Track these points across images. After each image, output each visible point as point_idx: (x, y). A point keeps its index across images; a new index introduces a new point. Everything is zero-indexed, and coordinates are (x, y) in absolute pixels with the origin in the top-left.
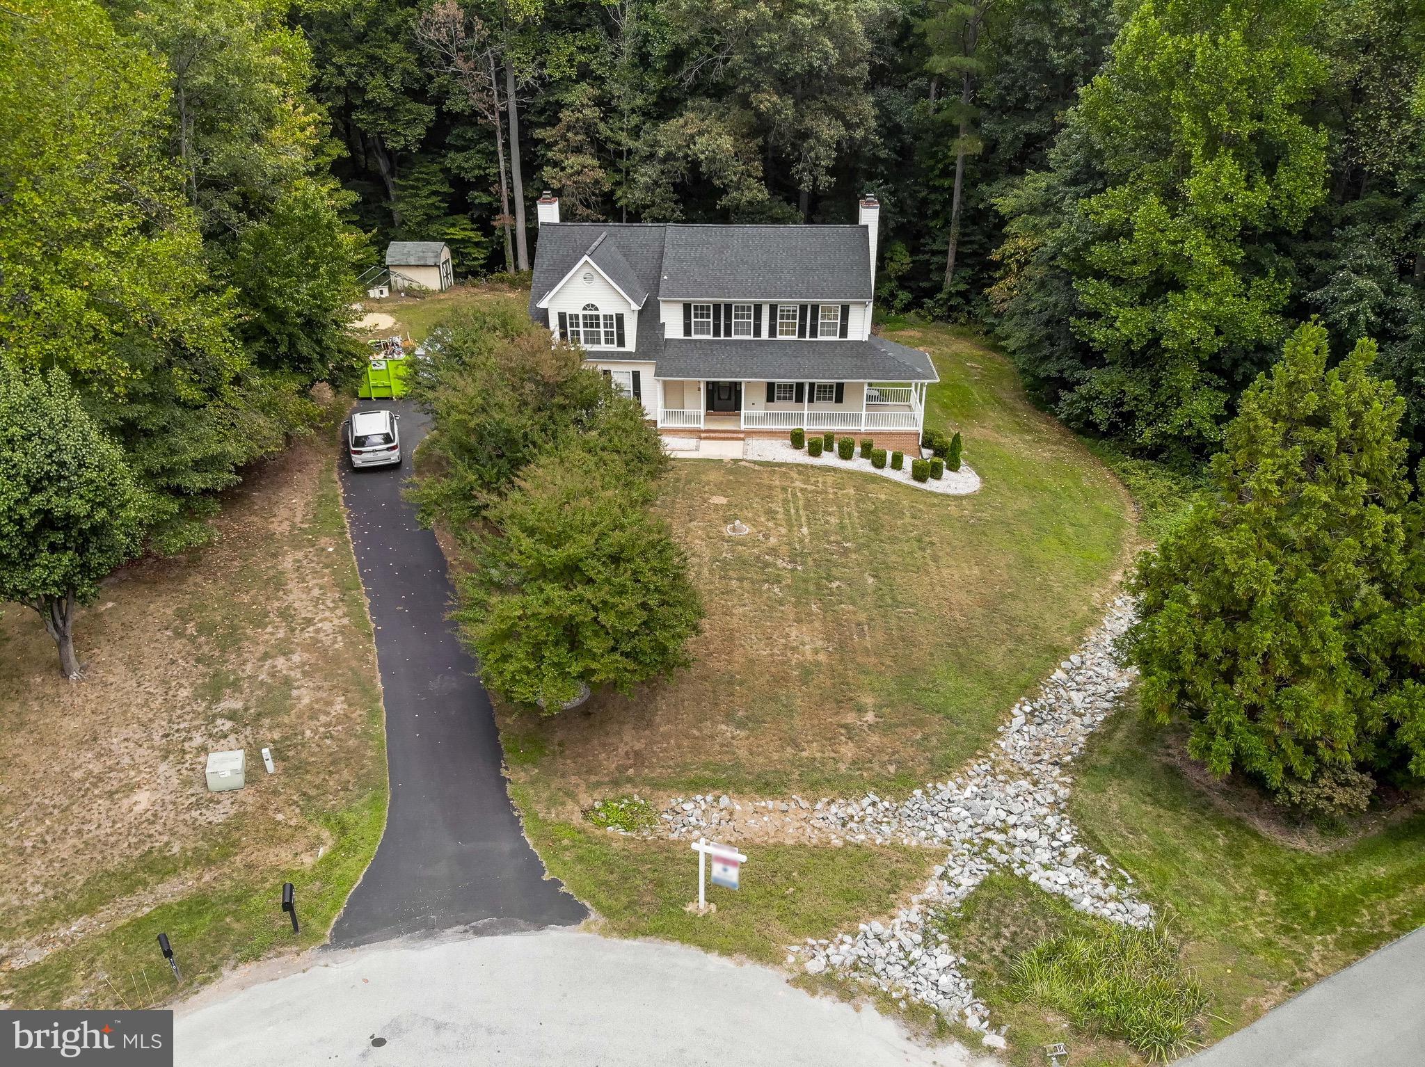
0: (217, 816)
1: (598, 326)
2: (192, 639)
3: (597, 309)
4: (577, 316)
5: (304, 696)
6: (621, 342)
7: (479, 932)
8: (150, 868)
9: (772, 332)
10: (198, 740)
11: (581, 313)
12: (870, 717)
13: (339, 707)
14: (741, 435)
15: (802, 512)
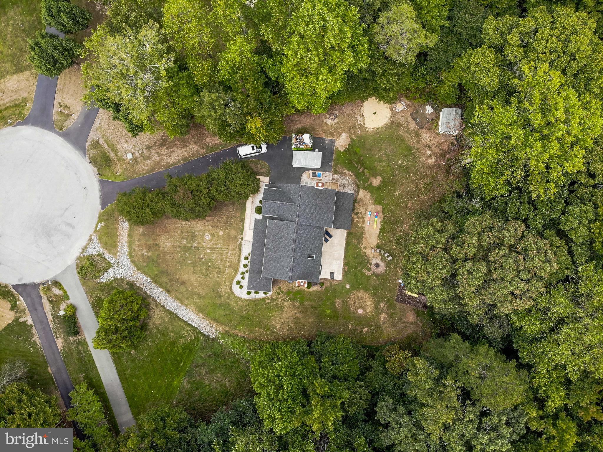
0: (124, 157)
2: (162, 139)
5: (148, 162)
7: (100, 197)
8: (116, 151)
10: (137, 149)
12: (145, 253)
13: (146, 168)
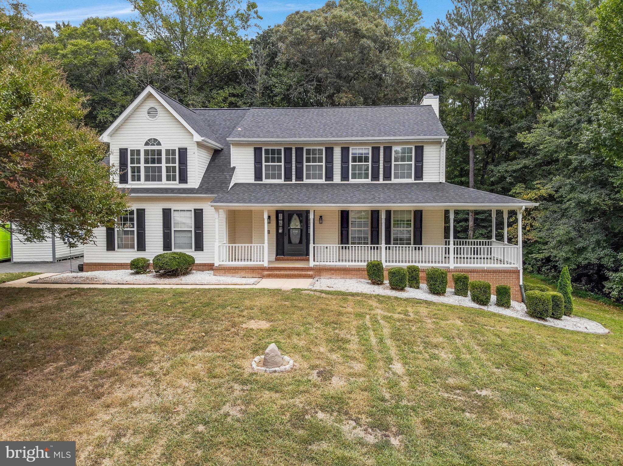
1: (160, 161)
3: (159, 144)
4: (138, 152)
6: (183, 179)
9: (345, 176)
11: (142, 148)
14: (310, 273)
15: (389, 342)
